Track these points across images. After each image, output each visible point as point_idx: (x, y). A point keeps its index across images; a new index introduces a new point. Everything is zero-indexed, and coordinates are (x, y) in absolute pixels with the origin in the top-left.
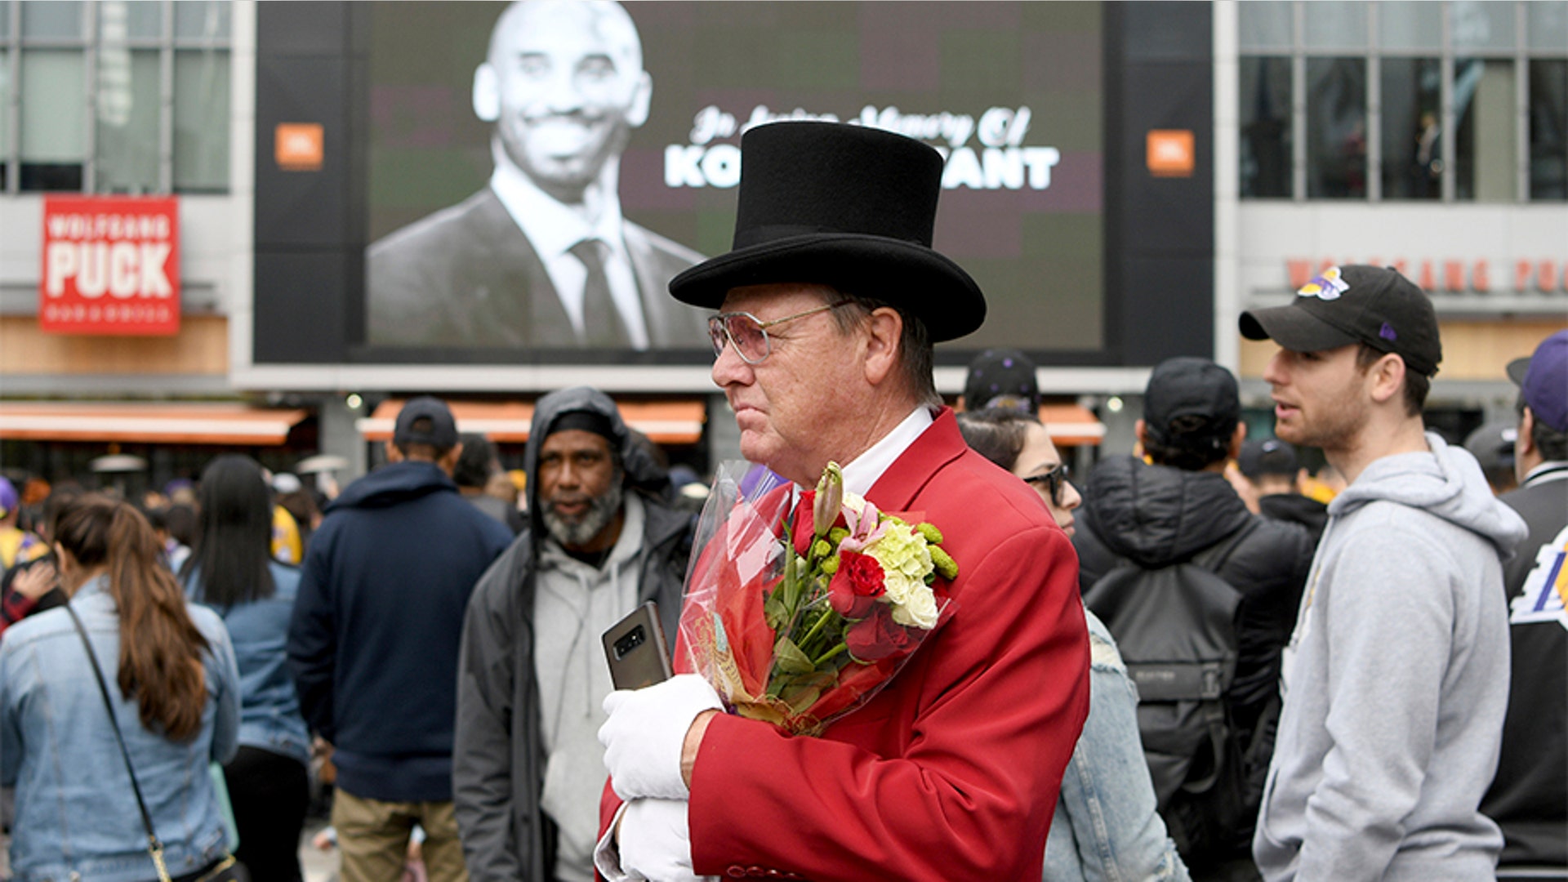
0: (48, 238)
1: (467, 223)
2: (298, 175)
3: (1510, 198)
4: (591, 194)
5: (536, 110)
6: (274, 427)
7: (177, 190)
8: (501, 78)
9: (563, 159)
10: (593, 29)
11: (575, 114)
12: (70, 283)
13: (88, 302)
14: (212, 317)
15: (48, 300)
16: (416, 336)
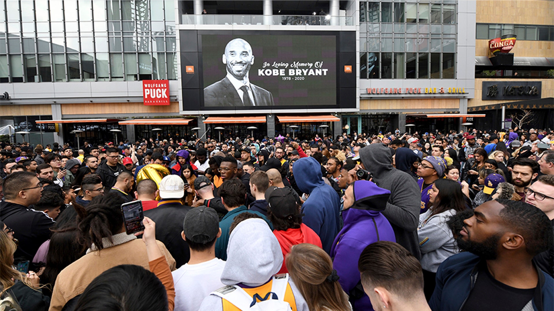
0: (144, 88)
1: (221, 83)
2: (190, 74)
3: (403, 78)
4: (244, 78)
5: (234, 62)
6: (186, 122)
7: (169, 80)
8: (227, 56)
9: (239, 71)
10: (244, 47)
11: (241, 63)
12: (149, 96)
13: (152, 99)
14: (176, 102)
15: (145, 99)
16: (214, 105)
